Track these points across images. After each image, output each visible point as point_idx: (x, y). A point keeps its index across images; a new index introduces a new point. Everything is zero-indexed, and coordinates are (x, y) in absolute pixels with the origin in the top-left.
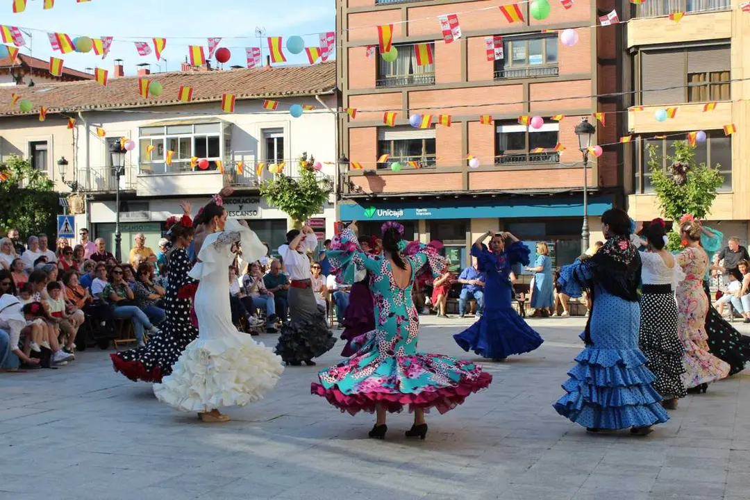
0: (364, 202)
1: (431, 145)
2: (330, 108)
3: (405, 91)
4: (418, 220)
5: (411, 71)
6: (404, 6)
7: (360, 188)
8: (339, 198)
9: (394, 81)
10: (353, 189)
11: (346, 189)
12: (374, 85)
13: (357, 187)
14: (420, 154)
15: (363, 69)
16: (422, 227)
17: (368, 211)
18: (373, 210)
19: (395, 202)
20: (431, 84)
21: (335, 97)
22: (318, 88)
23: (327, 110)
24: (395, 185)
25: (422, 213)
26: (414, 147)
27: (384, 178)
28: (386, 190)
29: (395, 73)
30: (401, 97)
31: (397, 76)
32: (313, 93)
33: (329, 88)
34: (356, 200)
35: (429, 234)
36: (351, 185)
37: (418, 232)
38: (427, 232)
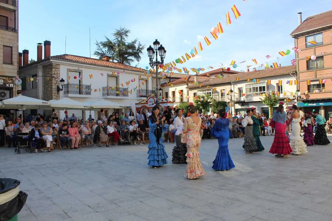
0: (304, 102)
1: (323, 85)
2: (295, 77)
3: (315, 70)
4: (320, 106)
5: (317, 65)
6: (314, 48)
7: (303, 98)
8: (298, 101)
9: (312, 68)
10: (301, 98)
11: (299, 98)
12: (306, 70)
13: (302, 98)
14: (320, 87)
15: (303, 66)
16: (322, 108)
17: (305, 104)
18: (307, 104)
19: (313, 101)
20: (323, 68)
21: (295, 74)
22: (291, 72)
23: (294, 77)
24: (312, 97)
25: (321, 104)
26: (318, 86)
27: (309, 95)
28: (310, 98)
29: (312, 66)
30: (314, 72)
31: (313, 67)
32: (289, 73)
33: (294, 71)
34: (302, 101)
35: (324, 110)
36: (300, 97)
37: (320, 109)
38: (323, 109)
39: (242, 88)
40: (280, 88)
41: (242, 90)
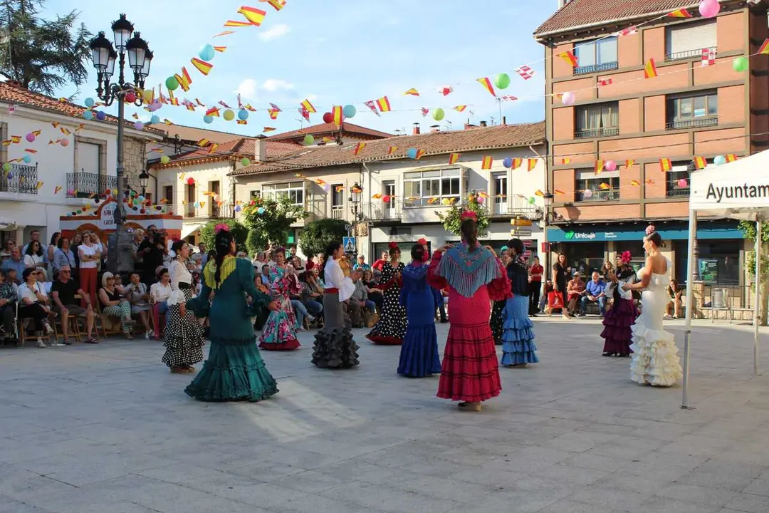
0: (566, 227)
1: (616, 182)
2: (541, 156)
3: (595, 140)
4: (607, 242)
5: (601, 125)
6: (595, 75)
7: (562, 217)
8: (547, 224)
9: (587, 133)
10: (556, 217)
11: (551, 217)
12: (572, 137)
13: (559, 215)
14: (609, 190)
15: (563, 125)
16: (611, 247)
17: (568, 234)
18: (572, 234)
19: (588, 227)
20: (616, 135)
21: (543, 146)
22: (531, 140)
23: (539, 157)
24: (588, 214)
25: (609, 236)
27: (579, 208)
28: (581, 218)
29: (589, 127)
30: (593, 146)
31: (591, 129)
32: (527, 144)
33: (540, 140)
34: (559, 225)
36: (555, 215)
37: (607, 250)
38: (615, 250)
39: (393, 181)
40: (500, 187)
41: (393, 187)
